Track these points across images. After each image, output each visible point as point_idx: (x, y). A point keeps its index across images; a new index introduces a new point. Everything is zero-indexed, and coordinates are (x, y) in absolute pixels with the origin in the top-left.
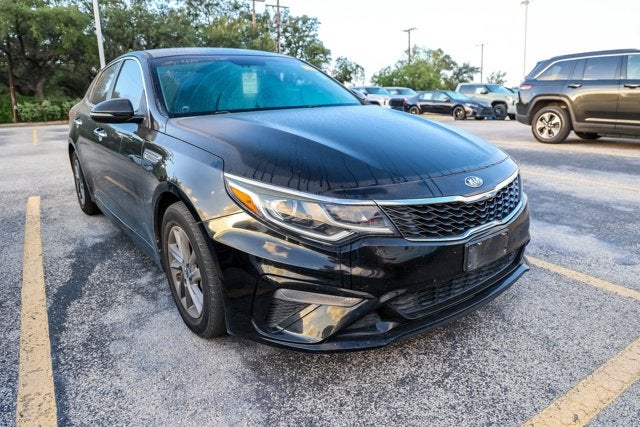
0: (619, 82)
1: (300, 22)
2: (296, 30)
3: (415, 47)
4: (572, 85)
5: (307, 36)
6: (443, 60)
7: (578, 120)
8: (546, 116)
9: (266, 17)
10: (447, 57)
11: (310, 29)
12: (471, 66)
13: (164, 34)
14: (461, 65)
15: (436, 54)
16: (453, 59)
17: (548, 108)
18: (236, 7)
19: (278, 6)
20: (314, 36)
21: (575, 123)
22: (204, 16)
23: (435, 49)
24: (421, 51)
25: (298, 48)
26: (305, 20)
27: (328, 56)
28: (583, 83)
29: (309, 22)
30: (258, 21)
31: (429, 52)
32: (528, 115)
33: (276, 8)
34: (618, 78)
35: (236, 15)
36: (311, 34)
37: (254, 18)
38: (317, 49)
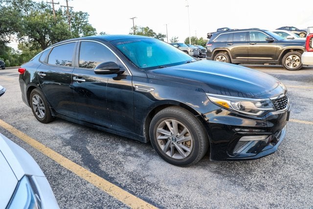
0: (248, 42)
1: (79, 15)
2: (77, 19)
3: (136, 26)
4: (229, 44)
5: (83, 22)
6: (149, 32)
7: (233, 58)
8: (220, 57)
9: (60, 13)
10: (151, 30)
11: (84, 18)
12: (162, 34)
13: (4, 21)
14: (157, 34)
15: (146, 29)
16: (154, 32)
17: (220, 54)
18: (43, 7)
19: (68, 7)
20: (86, 22)
21: (232, 59)
22: (24, 11)
23: (145, 27)
24: (139, 28)
25: (78, 28)
26: (81, 13)
27: (95, 32)
28: (234, 43)
29: (83, 15)
30: (56, 14)
31: (142, 28)
32: (212, 57)
33: (66, 8)
34: (247, 41)
35: (43, 11)
36: (85, 21)
37: (54, 13)
38: (89, 28)
